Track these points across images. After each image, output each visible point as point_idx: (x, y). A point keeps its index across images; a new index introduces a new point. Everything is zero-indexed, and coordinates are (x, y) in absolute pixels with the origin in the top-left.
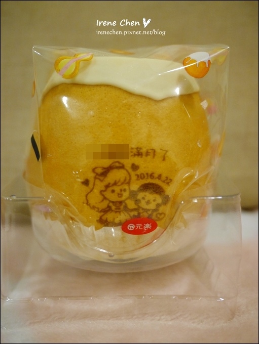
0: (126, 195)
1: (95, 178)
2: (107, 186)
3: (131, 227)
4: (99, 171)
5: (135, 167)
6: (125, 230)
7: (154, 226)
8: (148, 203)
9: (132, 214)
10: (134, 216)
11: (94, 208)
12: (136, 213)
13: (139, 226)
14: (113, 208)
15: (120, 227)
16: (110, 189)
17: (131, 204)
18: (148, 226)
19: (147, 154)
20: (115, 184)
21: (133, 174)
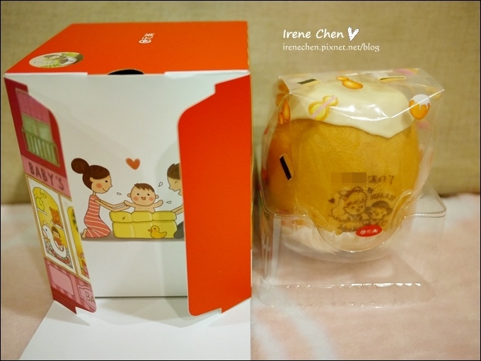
0: (362, 210)
1: (340, 198)
2: (349, 204)
3: (363, 232)
4: (344, 193)
5: (370, 190)
6: (358, 234)
7: (380, 230)
8: (377, 214)
9: (365, 223)
10: (366, 224)
11: (337, 219)
12: (367, 222)
13: (369, 231)
14: (352, 219)
15: (355, 233)
16: (351, 206)
17: (365, 217)
18: (375, 231)
19: (380, 180)
20: (355, 202)
21: (369, 195)
